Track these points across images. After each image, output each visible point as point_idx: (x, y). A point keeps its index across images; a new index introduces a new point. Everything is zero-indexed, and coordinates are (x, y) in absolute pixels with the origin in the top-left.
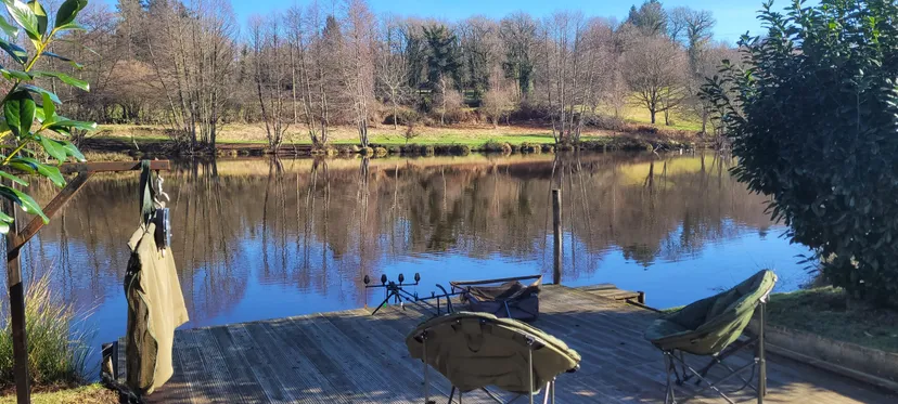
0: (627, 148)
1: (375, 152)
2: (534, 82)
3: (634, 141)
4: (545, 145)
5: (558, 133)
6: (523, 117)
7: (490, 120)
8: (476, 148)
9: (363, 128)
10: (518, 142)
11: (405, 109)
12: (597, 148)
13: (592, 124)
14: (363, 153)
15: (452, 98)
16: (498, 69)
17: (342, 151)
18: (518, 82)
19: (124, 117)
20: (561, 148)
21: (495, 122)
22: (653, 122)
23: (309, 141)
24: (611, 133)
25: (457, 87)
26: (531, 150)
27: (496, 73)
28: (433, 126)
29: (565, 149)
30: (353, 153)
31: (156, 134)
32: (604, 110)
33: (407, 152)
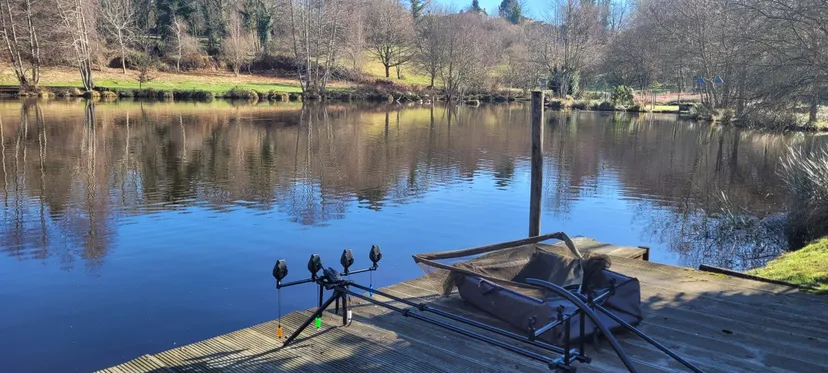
0: (371, 99)
1: (102, 96)
2: (272, 33)
3: (376, 91)
4: (293, 93)
5: (305, 84)
6: (263, 66)
7: (230, 68)
8: (220, 95)
9: (86, 70)
10: (265, 90)
11: (133, 52)
12: (343, 98)
13: (337, 75)
14: (87, 96)
15: (188, 44)
16: (234, 16)
17: (59, 94)
18: (255, 32)
20: (309, 97)
21: (236, 70)
22: (387, 76)
23: (15, 82)
24: (355, 86)
25: (190, 33)
26: (278, 98)
27: (234, 22)
28: (167, 71)
29: (312, 98)
30: (74, 96)
32: (342, 63)
33: (143, 97)
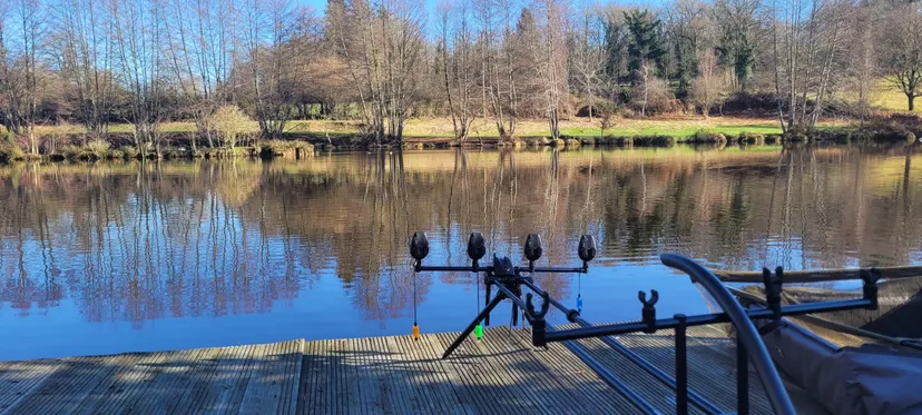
0: (879, 139)
1: (566, 144)
2: (753, 67)
3: (889, 129)
4: (770, 135)
5: (786, 124)
6: (737, 106)
7: (699, 110)
8: (683, 139)
9: (554, 120)
10: (735, 133)
11: (600, 100)
12: (839, 139)
13: (831, 111)
14: (553, 144)
15: (655, 87)
16: (709, 53)
17: (530, 144)
18: (733, 69)
19: (322, 112)
20: (791, 139)
21: (706, 112)
22: (911, 108)
23: (495, 133)
24: (857, 122)
25: (659, 76)
26: (751, 141)
27: (707, 58)
28: (632, 117)
29: (795, 140)
30: (542, 145)
31: (348, 129)
32: (841, 95)
33: (603, 144)
